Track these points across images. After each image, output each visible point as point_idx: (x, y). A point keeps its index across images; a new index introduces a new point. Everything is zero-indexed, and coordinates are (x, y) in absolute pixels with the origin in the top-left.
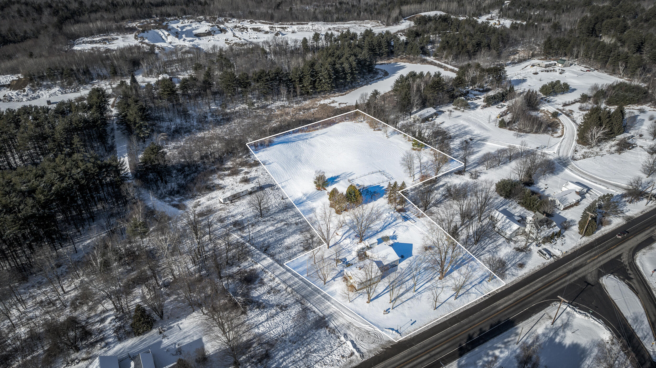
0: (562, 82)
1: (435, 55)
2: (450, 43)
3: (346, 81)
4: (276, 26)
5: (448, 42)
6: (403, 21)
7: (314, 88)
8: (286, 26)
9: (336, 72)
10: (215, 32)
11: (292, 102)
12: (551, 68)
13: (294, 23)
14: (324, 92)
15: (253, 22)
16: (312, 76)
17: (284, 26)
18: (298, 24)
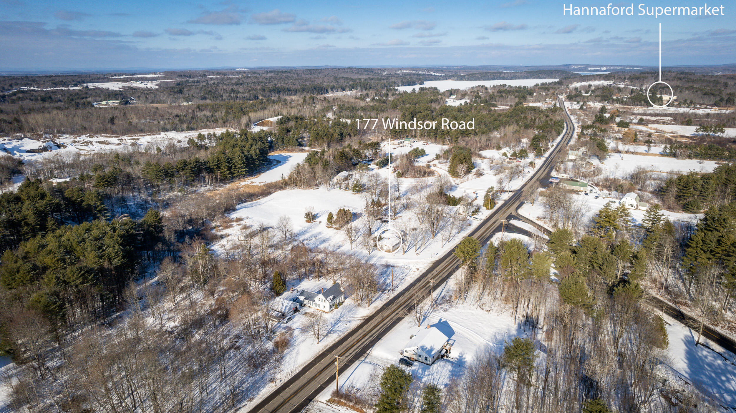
0: (420, 149)
1: (310, 146)
2: (320, 134)
3: (255, 166)
4: (126, 138)
5: (318, 134)
6: (253, 126)
7: (231, 173)
8: (139, 137)
9: (247, 158)
10: (51, 147)
11: (216, 187)
12: (402, 145)
13: (144, 134)
14: (241, 176)
15: (94, 136)
16: (228, 163)
17: (136, 138)
18: (149, 135)
